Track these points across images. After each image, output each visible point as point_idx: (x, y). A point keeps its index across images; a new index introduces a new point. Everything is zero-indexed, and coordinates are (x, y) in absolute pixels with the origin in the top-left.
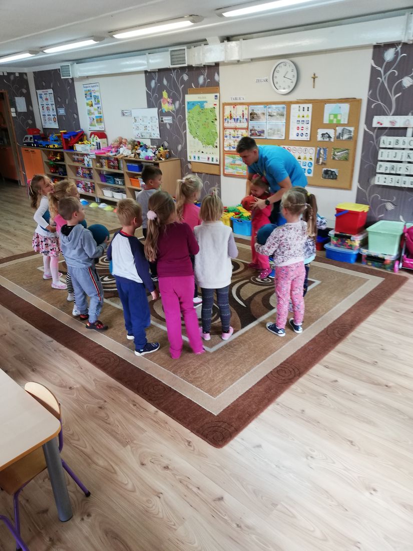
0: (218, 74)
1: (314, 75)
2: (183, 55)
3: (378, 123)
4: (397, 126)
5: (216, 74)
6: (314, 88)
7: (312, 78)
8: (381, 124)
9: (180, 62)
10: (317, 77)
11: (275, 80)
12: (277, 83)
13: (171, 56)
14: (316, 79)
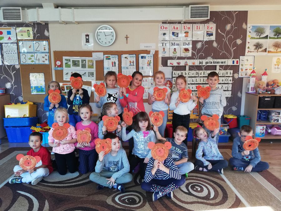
0: (48, 31)
1: (127, 36)
2: (19, 14)
3: (171, 63)
4: (181, 65)
5: (46, 31)
6: (127, 43)
7: (125, 37)
8: (173, 64)
9: (15, 19)
10: (129, 37)
11: (99, 37)
12: (100, 39)
13: (4, 13)
14: (128, 38)
